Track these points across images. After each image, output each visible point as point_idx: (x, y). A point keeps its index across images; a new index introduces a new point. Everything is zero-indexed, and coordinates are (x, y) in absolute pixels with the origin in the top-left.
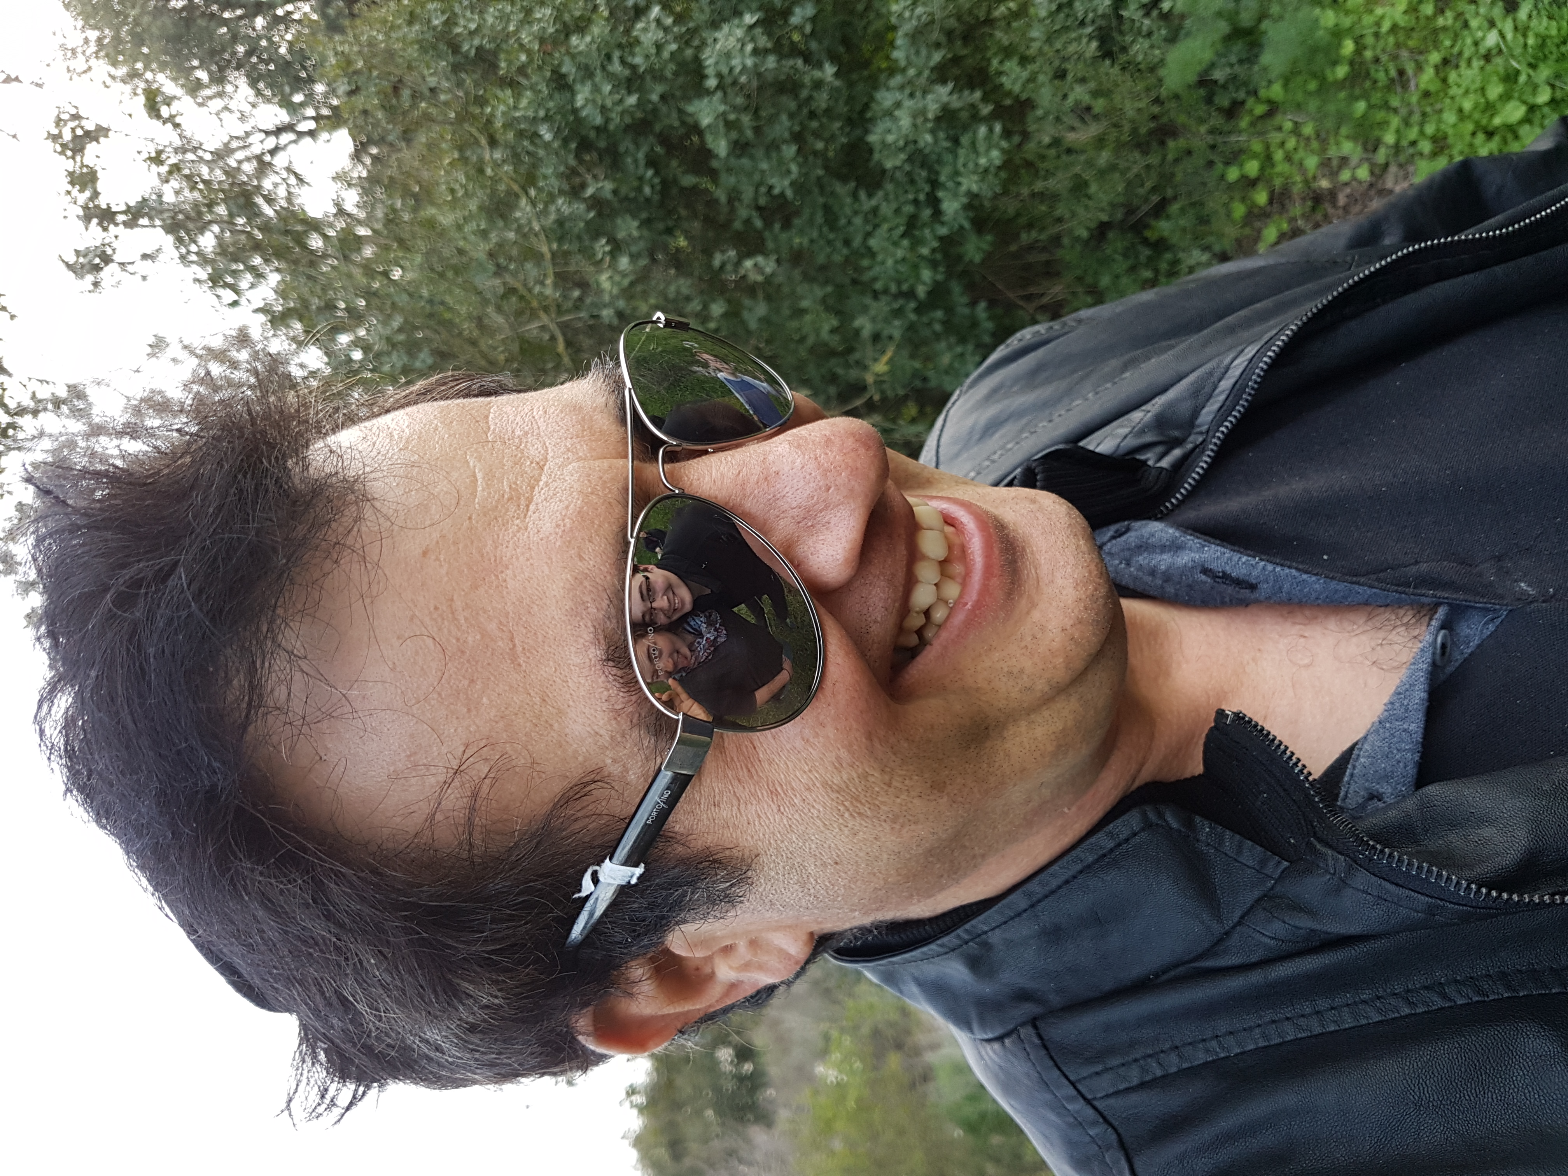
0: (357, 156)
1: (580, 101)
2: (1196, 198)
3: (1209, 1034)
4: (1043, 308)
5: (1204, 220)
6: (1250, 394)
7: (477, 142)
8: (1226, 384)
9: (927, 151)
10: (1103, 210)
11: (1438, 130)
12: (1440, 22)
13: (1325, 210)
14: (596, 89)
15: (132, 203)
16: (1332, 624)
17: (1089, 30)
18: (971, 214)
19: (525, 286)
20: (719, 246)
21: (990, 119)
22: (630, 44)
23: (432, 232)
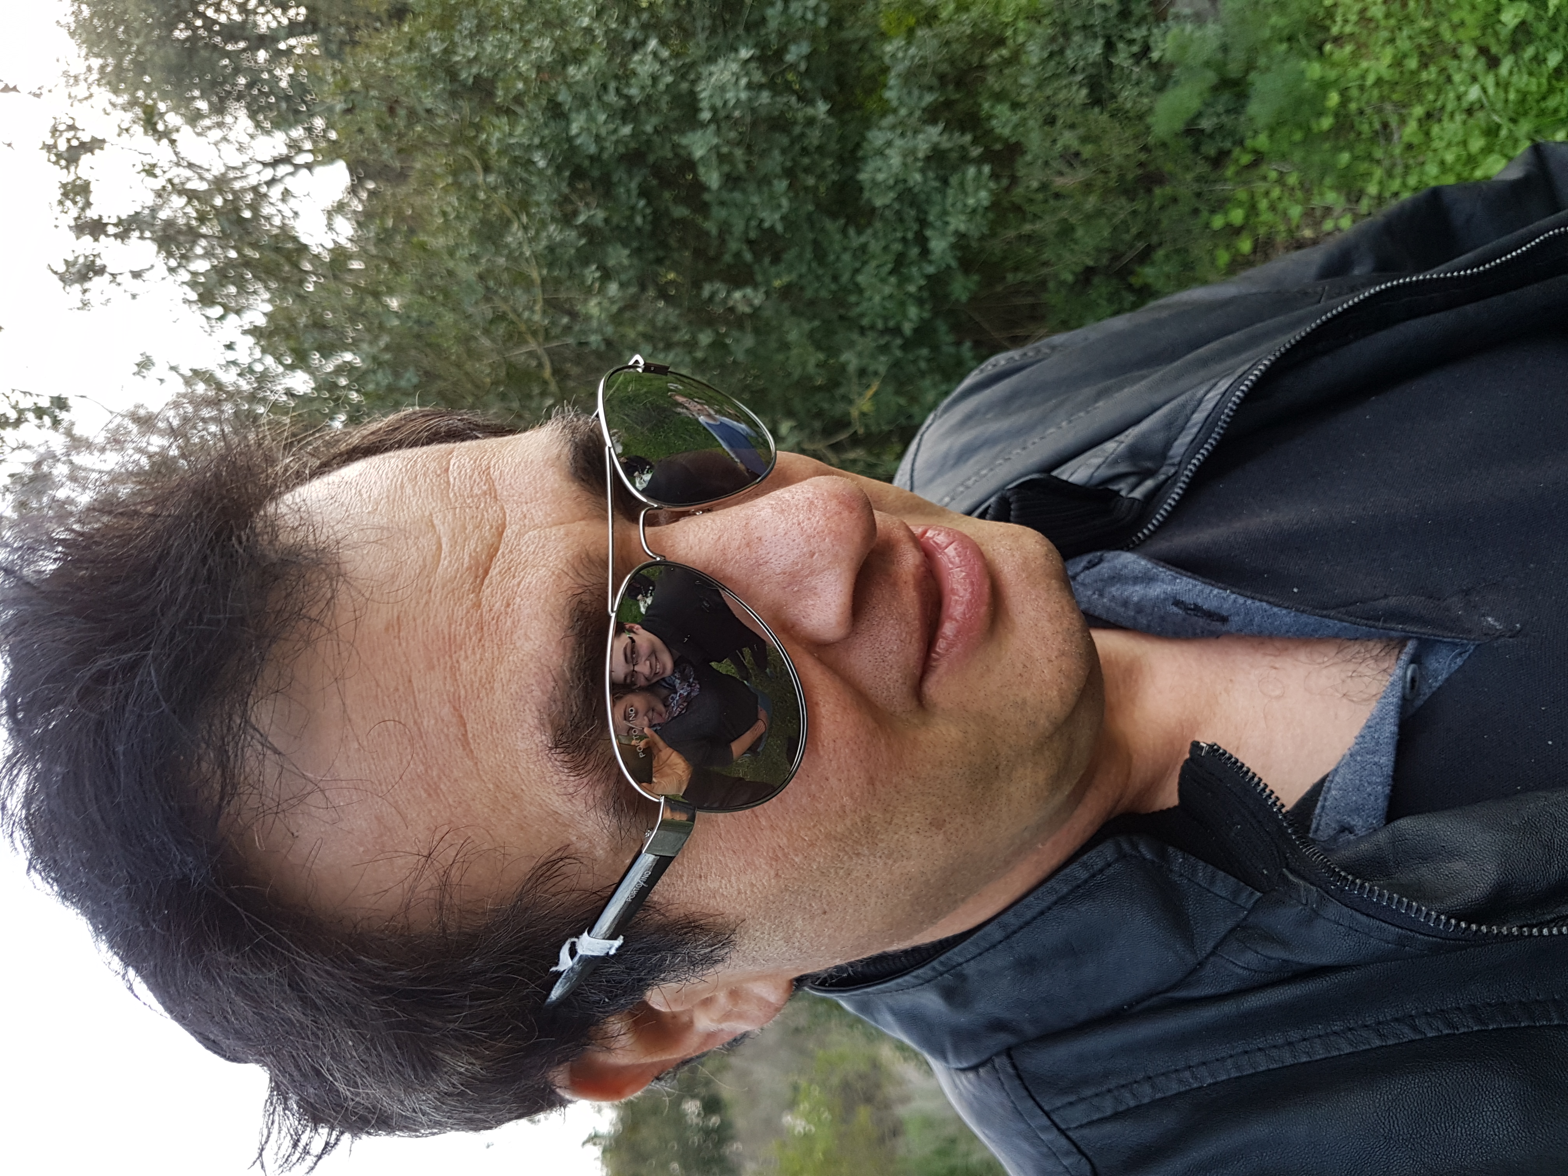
0: (353, 190)
1: (574, 129)
2: (1180, 244)
3: (1182, 1064)
5: (1188, 266)
6: (1222, 428)
7: (472, 168)
9: (916, 190)
10: (1088, 254)
11: (1420, 182)
12: (1424, 76)
14: (591, 118)
15: (124, 217)
16: (1303, 655)
17: (1079, 77)
18: (959, 254)
19: (515, 311)
20: (710, 279)
21: (979, 161)
22: (626, 76)
23: (422, 254)
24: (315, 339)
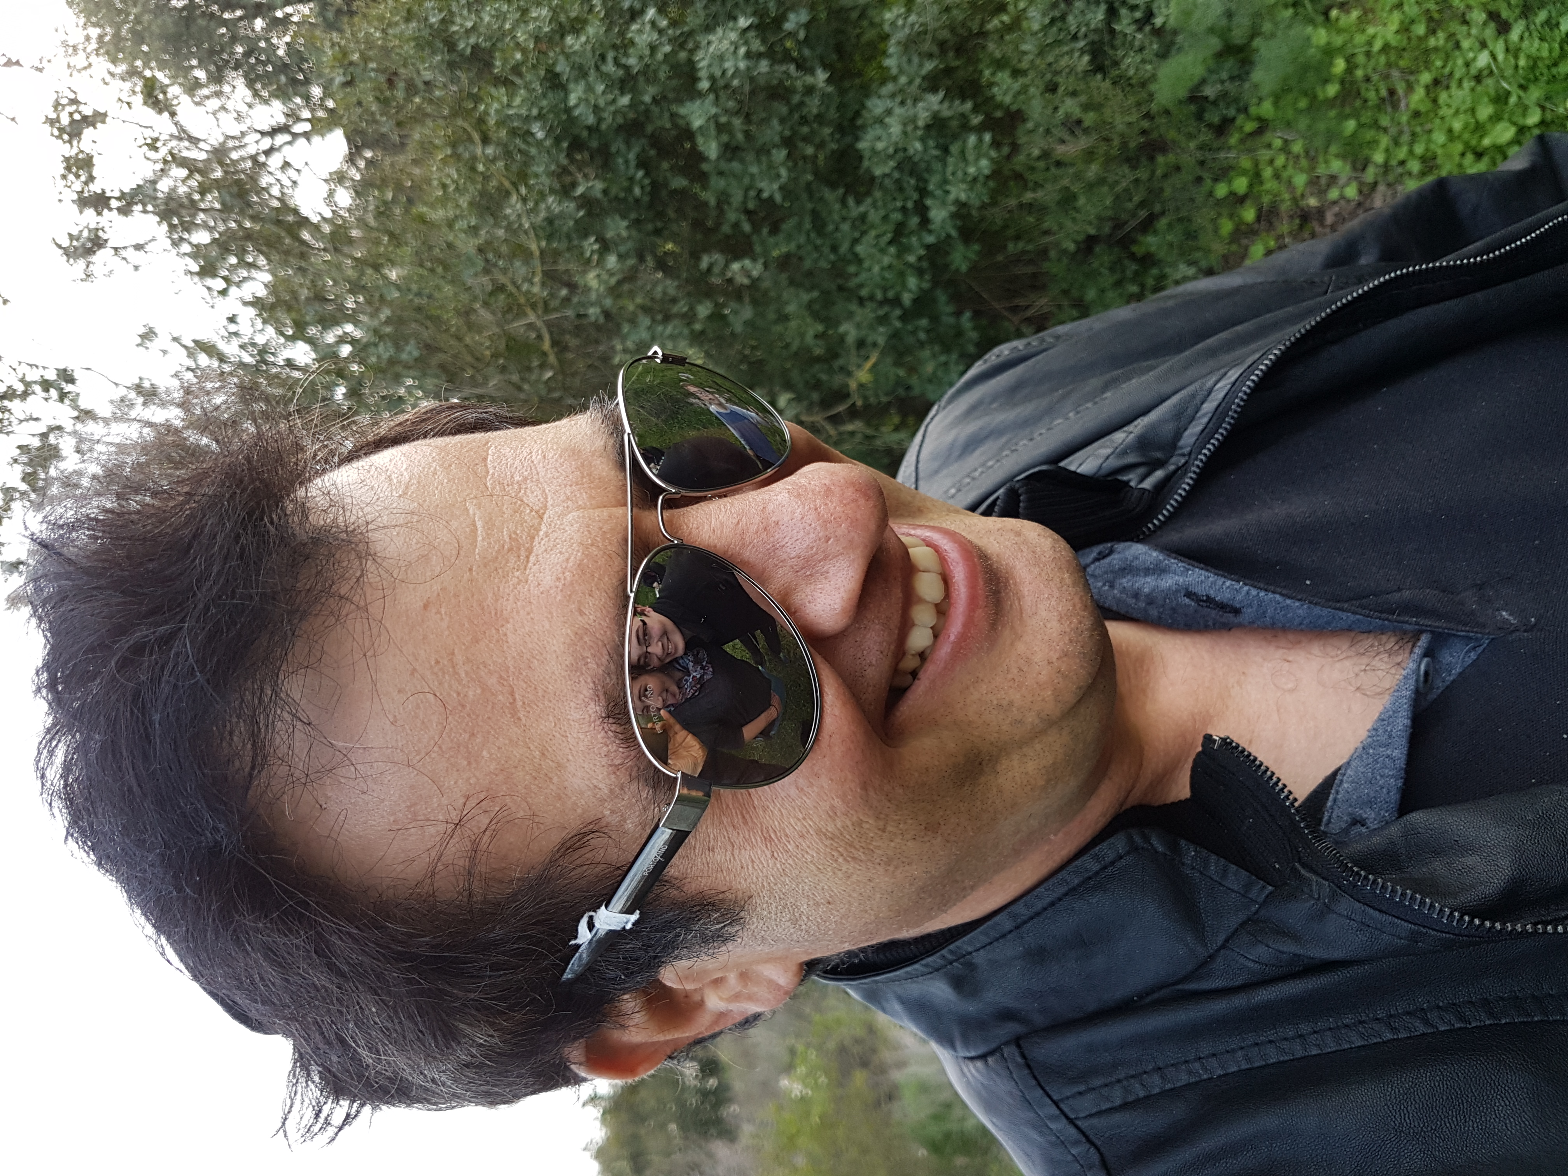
0: (351, 159)
1: (573, 100)
2: (1183, 213)
3: (1191, 1056)
4: (1028, 320)
5: (1191, 235)
6: (1232, 418)
7: (470, 140)
8: (1209, 407)
9: (916, 159)
10: (1090, 223)
11: (1427, 150)
12: (1432, 42)
13: (1313, 229)
14: (590, 89)
15: (127, 190)
16: (1316, 648)
17: (1082, 44)
18: (959, 223)
19: (514, 283)
20: (706, 250)
21: (980, 129)
22: (625, 45)
23: (422, 227)
24: (316, 311)
